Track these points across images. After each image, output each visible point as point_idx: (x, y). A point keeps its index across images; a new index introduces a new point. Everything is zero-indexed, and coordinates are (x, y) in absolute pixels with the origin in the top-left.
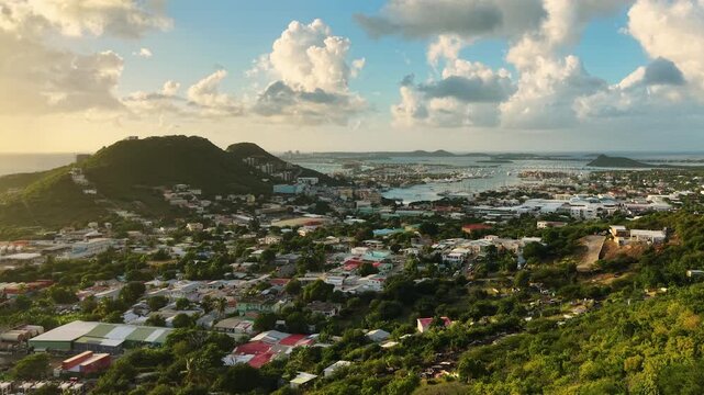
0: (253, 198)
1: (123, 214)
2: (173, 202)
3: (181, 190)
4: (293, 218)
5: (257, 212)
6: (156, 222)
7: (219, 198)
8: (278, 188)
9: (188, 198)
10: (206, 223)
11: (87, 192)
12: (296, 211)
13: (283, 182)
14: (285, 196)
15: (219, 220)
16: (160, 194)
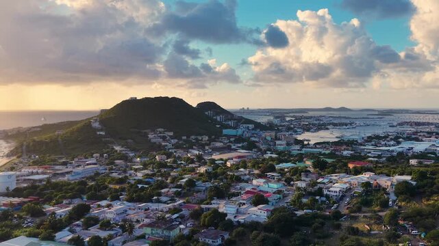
0: (207, 138)
1: (118, 148)
2: (153, 141)
3: (160, 133)
4: (229, 152)
5: (207, 148)
6: (138, 154)
7: (184, 138)
8: (225, 132)
9: (164, 138)
10: (169, 156)
11: (98, 133)
12: (233, 147)
13: (230, 127)
14: (229, 137)
15: (179, 153)
16: (146, 135)
